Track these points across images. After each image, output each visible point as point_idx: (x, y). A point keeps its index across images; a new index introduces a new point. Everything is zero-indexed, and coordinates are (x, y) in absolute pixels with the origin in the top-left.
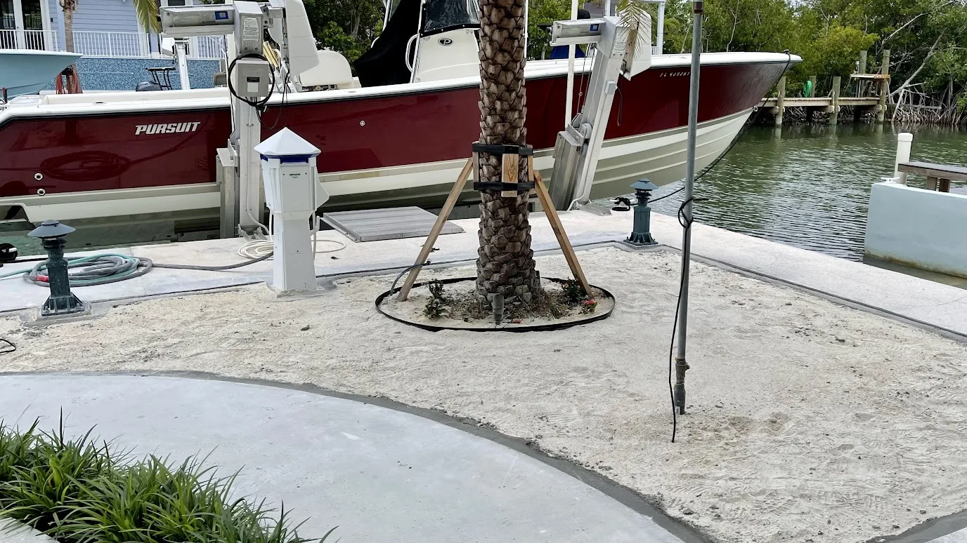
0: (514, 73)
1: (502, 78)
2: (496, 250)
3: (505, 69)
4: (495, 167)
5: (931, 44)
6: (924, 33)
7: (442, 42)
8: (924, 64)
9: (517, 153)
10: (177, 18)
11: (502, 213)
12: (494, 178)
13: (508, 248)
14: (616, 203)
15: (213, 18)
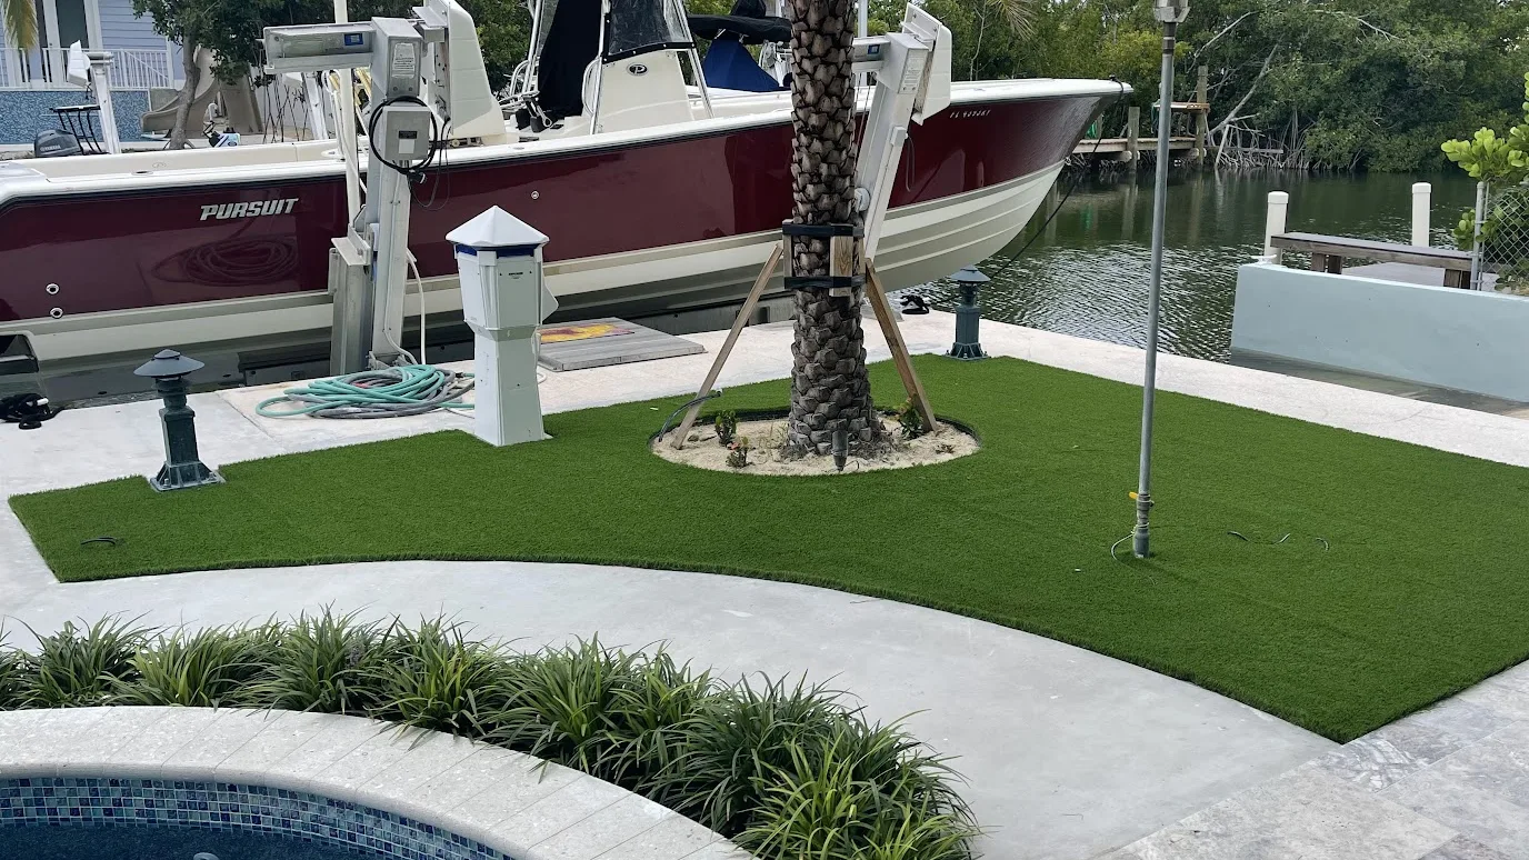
0: (844, 124)
1: (828, 133)
2: (822, 370)
3: (833, 118)
4: (820, 256)
5: (1262, 58)
6: (1254, 41)
7: (632, 69)
8: (1255, 86)
9: (851, 235)
10: (289, 44)
11: (830, 318)
12: (817, 272)
13: (839, 367)
14: (903, 304)
15: (340, 42)
